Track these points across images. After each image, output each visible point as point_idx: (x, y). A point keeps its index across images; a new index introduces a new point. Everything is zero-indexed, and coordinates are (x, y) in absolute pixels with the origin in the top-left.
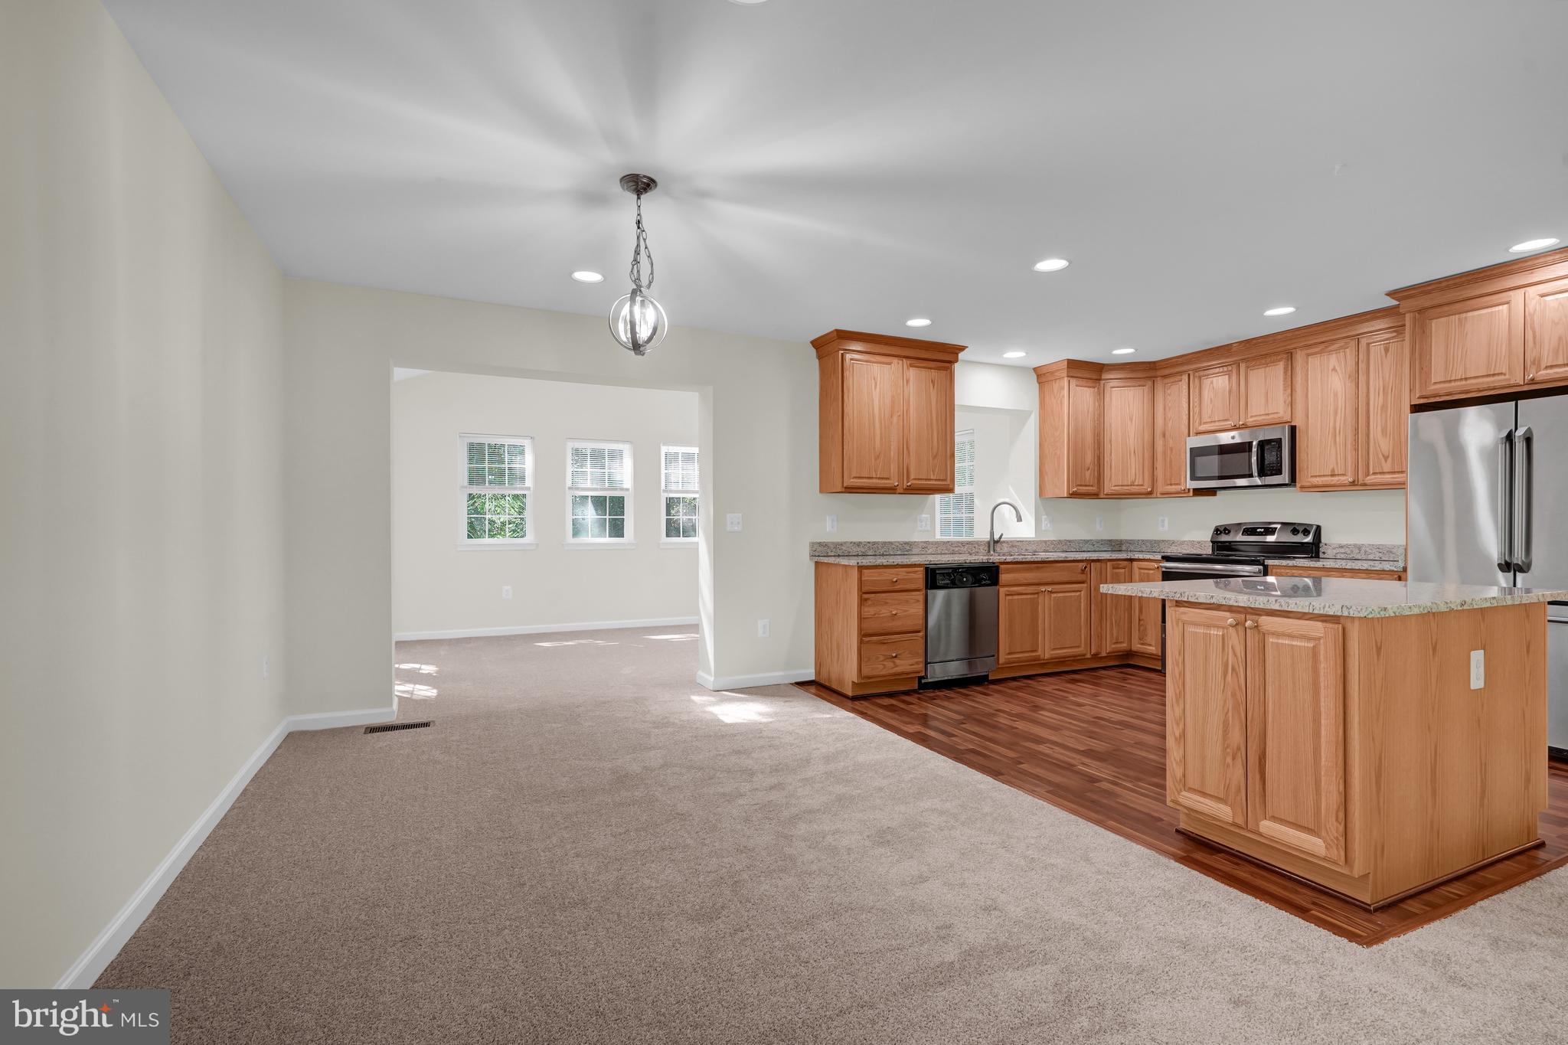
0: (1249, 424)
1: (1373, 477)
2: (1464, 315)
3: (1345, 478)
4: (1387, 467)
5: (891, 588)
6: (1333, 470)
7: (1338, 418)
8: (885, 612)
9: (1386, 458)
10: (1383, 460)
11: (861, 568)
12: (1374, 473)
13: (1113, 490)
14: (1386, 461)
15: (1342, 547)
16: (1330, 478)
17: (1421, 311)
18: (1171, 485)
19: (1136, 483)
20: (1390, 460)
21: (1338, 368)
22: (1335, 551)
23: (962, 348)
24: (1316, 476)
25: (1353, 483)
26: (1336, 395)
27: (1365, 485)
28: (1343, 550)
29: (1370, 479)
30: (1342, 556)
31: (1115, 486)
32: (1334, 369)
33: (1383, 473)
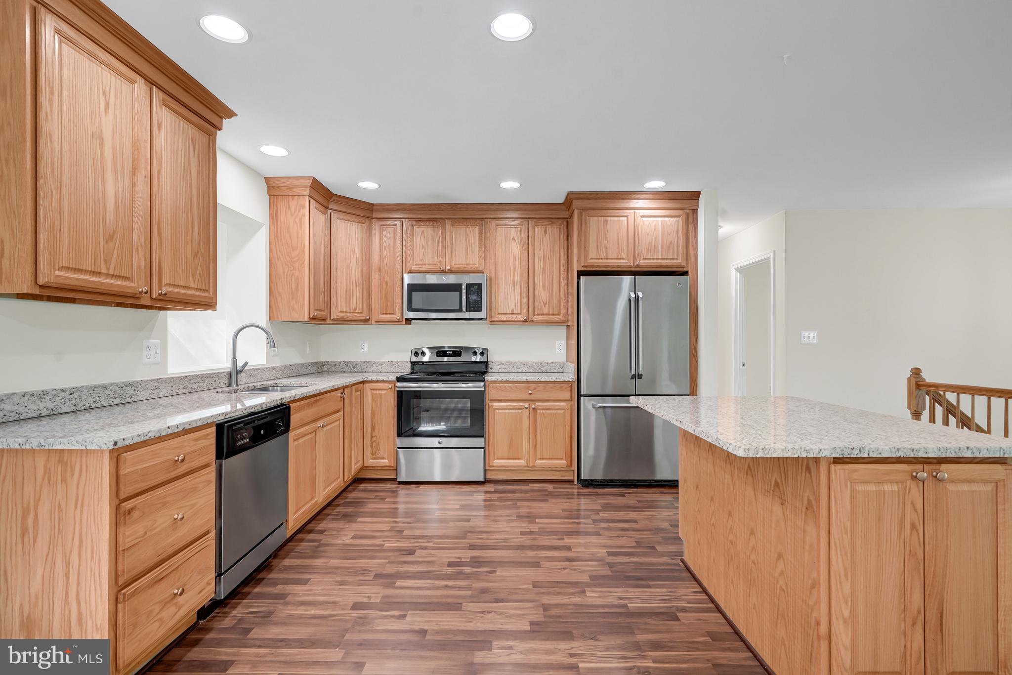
0: (454, 270)
1: (537, 317)
2: (606, 218)
3: (520, 316)
4: (546, 311)
5: (174, 474)
6: (513, 310)
7: (516, 273)
8: (162, 520)
9: (545, 304)
10: (543, 306)
11: (118, 453)
12: (538, 314)
13: (338, 316)
14: (545, 306)
15: (503, 364)
16: (510, 316)
17: (583, 209)
18: (386, 314)
19: (357, 311)
20: (547, 306)
21: (516, 238)
22: (500, 366)
23: (231, 114)
24: (501, 314)
25: (525, 321)
26: (514, 257)
27: (532, 322)
28: (503, 366)
29: (536, 318)
30: (503, 370)
31: (340, 312)
32: (513, 239)
33: (543, 314)
